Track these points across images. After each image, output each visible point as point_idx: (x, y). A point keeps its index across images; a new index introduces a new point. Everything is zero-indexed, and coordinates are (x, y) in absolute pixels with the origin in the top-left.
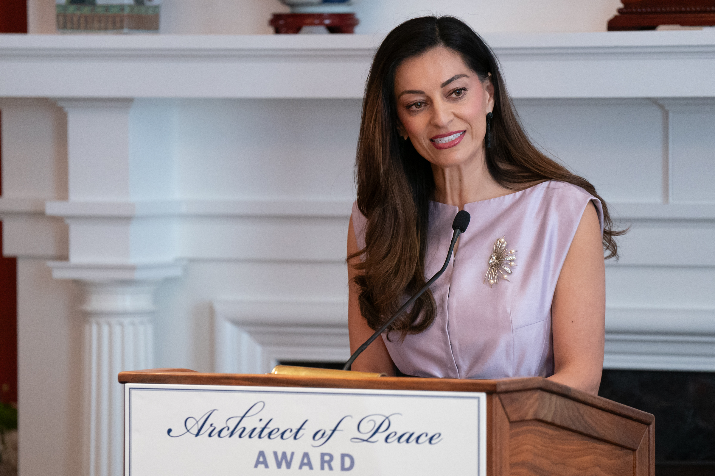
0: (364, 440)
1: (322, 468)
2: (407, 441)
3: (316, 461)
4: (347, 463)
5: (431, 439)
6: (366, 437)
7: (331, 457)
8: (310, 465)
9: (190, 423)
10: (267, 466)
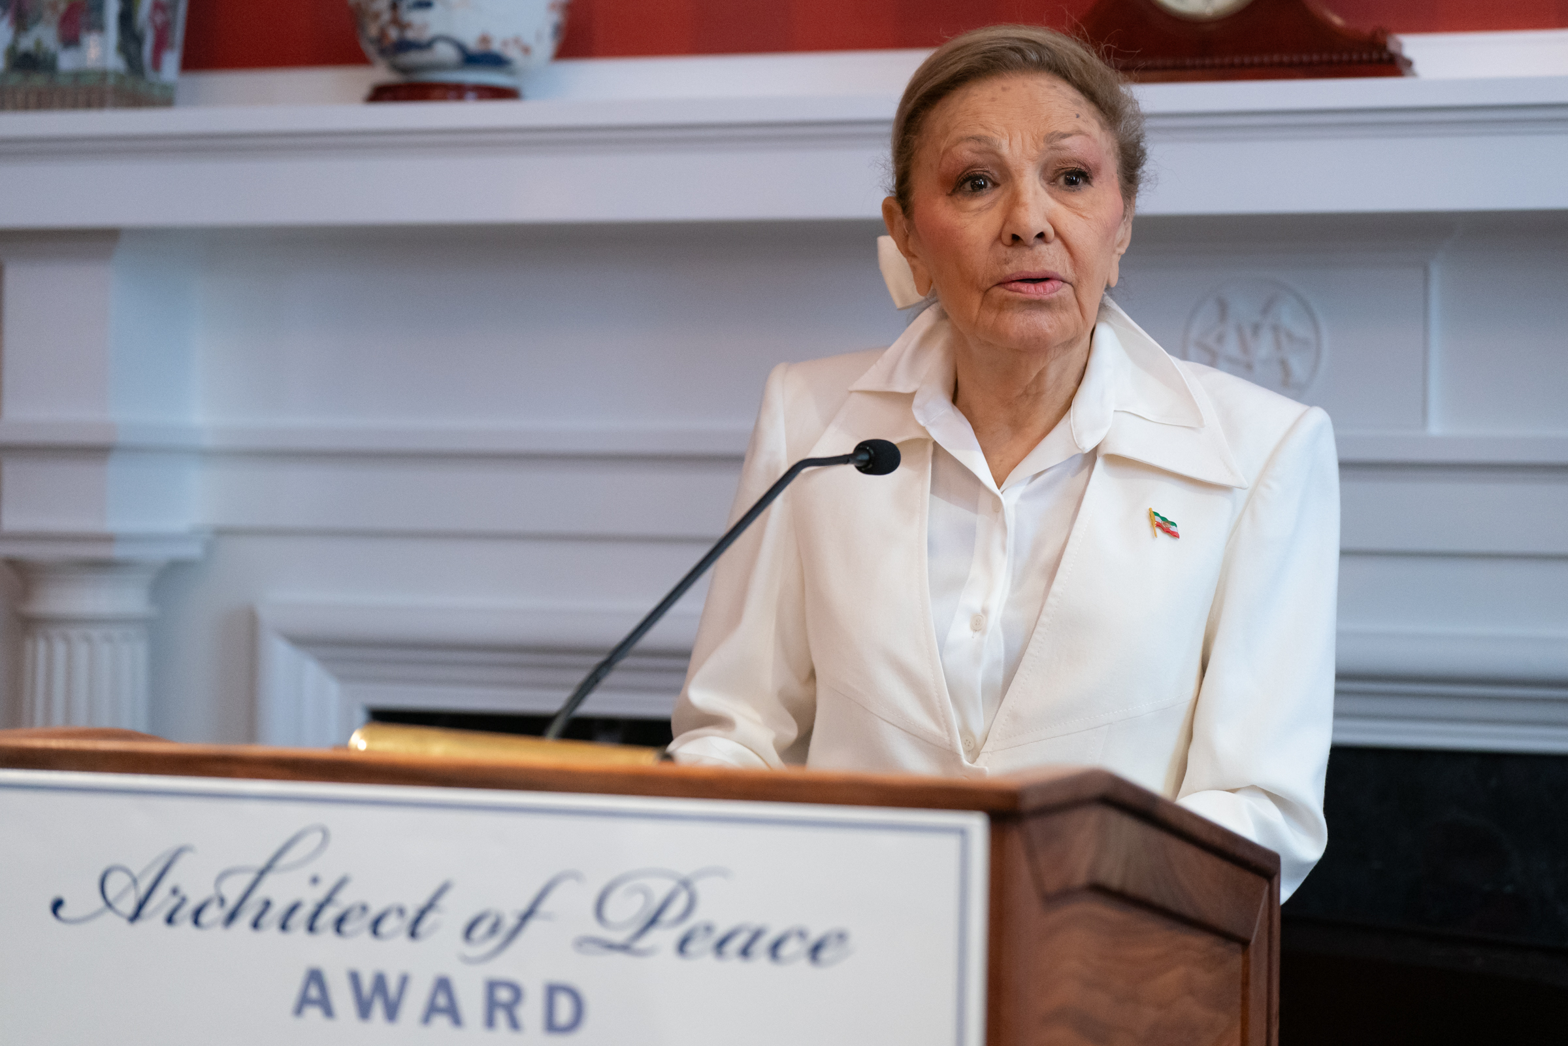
0: (611, 947)
1: (490, 1022)
2: (745, 952)
3: (471, 1002)
4: (564, 1010)
5: (816, 950)
6: (619, 937)
7: (517, 992)
8: (453, 1013)
9: (115, 885)
10: (328, 1012)
